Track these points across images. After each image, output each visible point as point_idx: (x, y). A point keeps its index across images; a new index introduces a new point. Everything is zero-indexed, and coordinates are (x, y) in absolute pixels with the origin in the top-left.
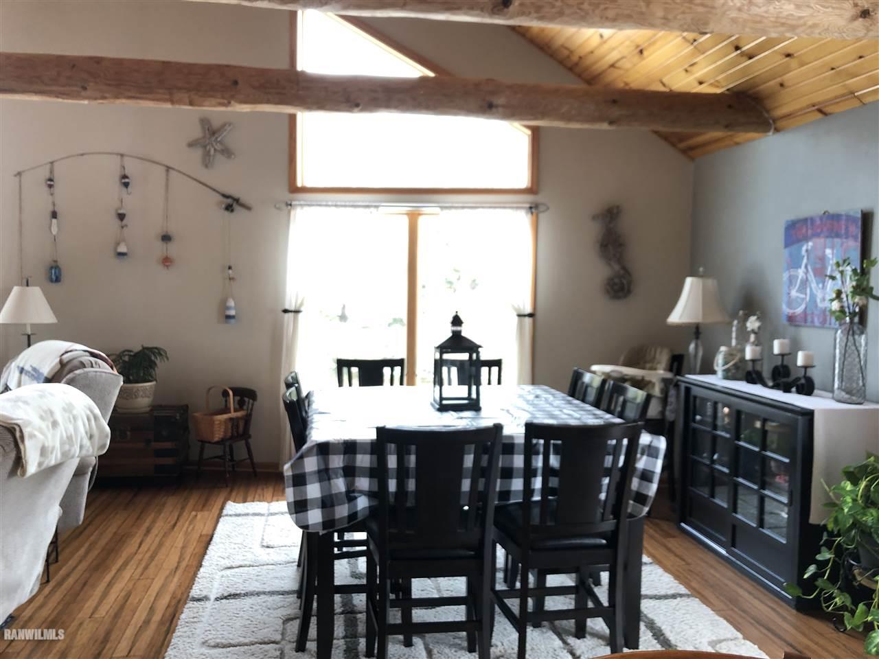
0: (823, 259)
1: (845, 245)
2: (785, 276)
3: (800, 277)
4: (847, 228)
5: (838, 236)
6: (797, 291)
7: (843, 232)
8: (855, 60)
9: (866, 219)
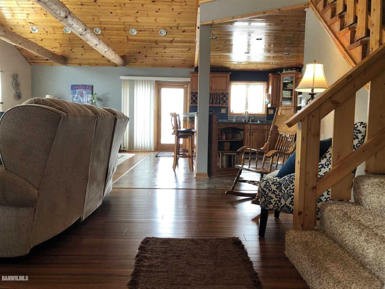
0: (82, 93)
1: (88, 91)
2: (72, 96)
3: (76, 96)
5: (86, 89)
6: (75, 99)
9: (92, 86)
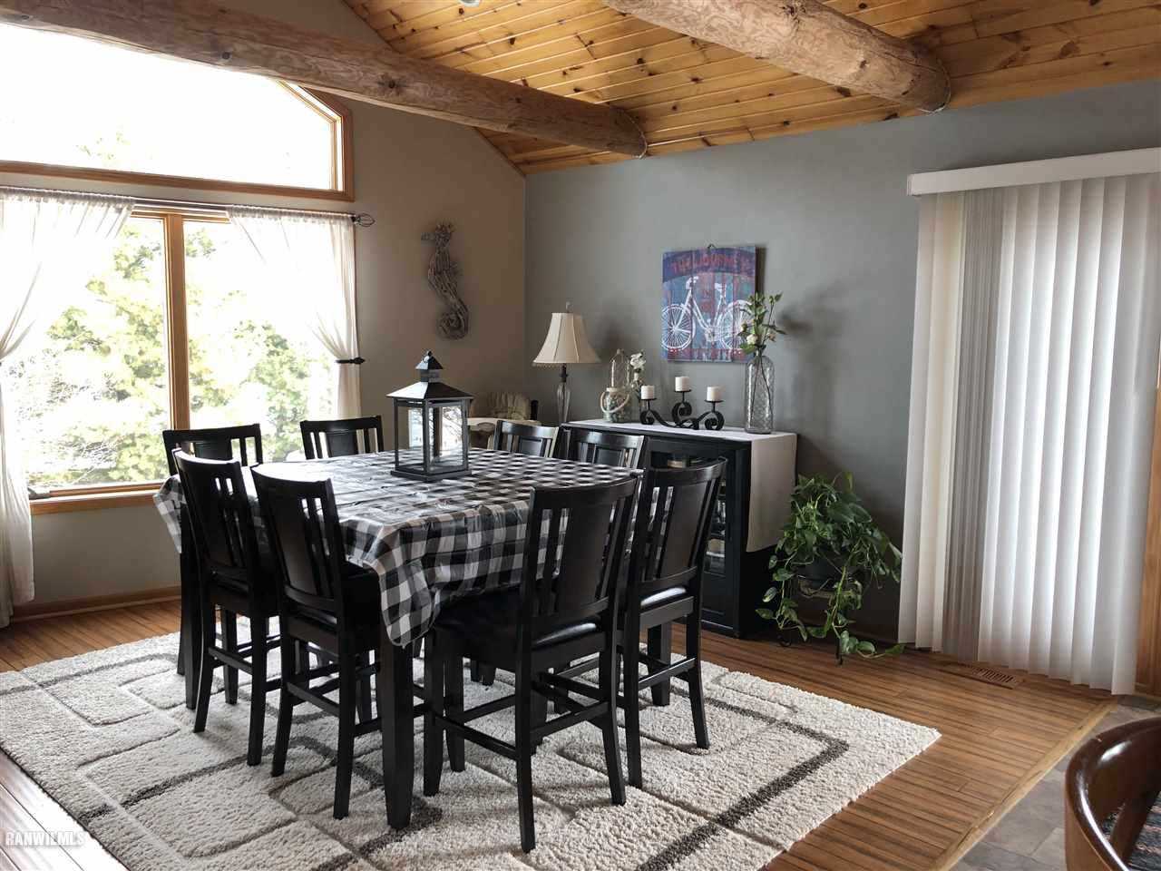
0: (712, 293)
1: (738, 280)
2: (665, 311)
3: (684, 312)
4: (739, 264)
6: (680, 327)
7: (735, 266)
8: (764, 96)
